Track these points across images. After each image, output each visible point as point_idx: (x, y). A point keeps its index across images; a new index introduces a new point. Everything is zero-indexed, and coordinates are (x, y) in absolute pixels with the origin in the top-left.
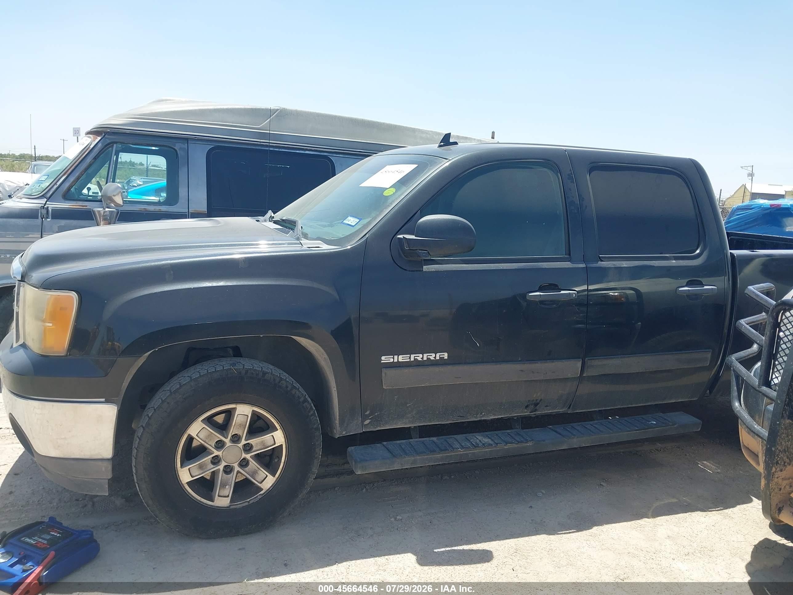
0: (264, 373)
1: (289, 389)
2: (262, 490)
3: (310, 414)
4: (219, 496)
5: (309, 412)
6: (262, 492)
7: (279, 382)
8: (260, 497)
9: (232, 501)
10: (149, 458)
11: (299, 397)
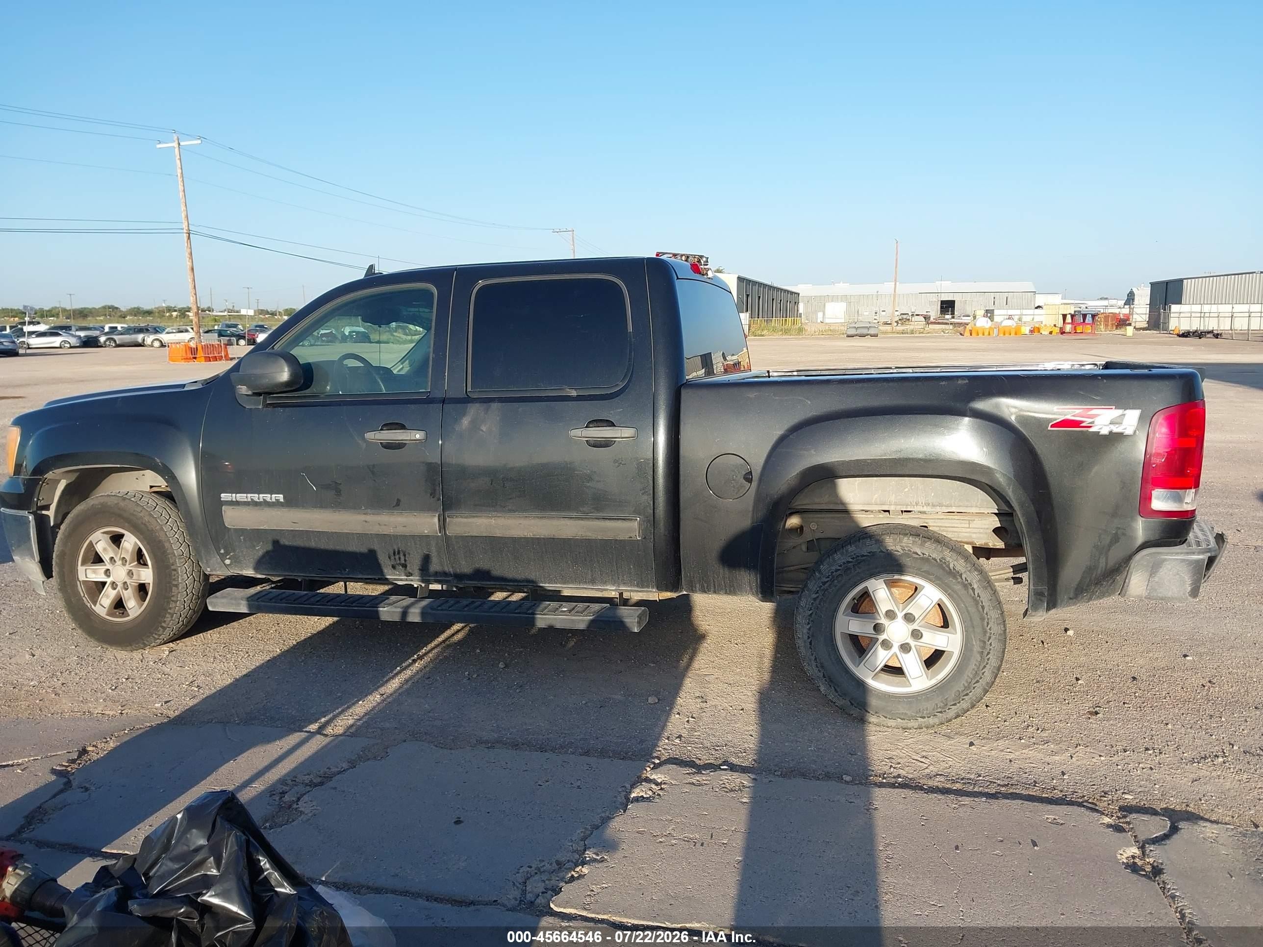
0: (177, 586)
1: (169, 611)
2: (95, 606)
3: (154, 635)
4: (86, 570)
5: (156, 634)
6: (93, 606)
7: (173, 601)
8: (89, 606)
9: (84, 582)
10: (100, 506)
11: (165, 621)
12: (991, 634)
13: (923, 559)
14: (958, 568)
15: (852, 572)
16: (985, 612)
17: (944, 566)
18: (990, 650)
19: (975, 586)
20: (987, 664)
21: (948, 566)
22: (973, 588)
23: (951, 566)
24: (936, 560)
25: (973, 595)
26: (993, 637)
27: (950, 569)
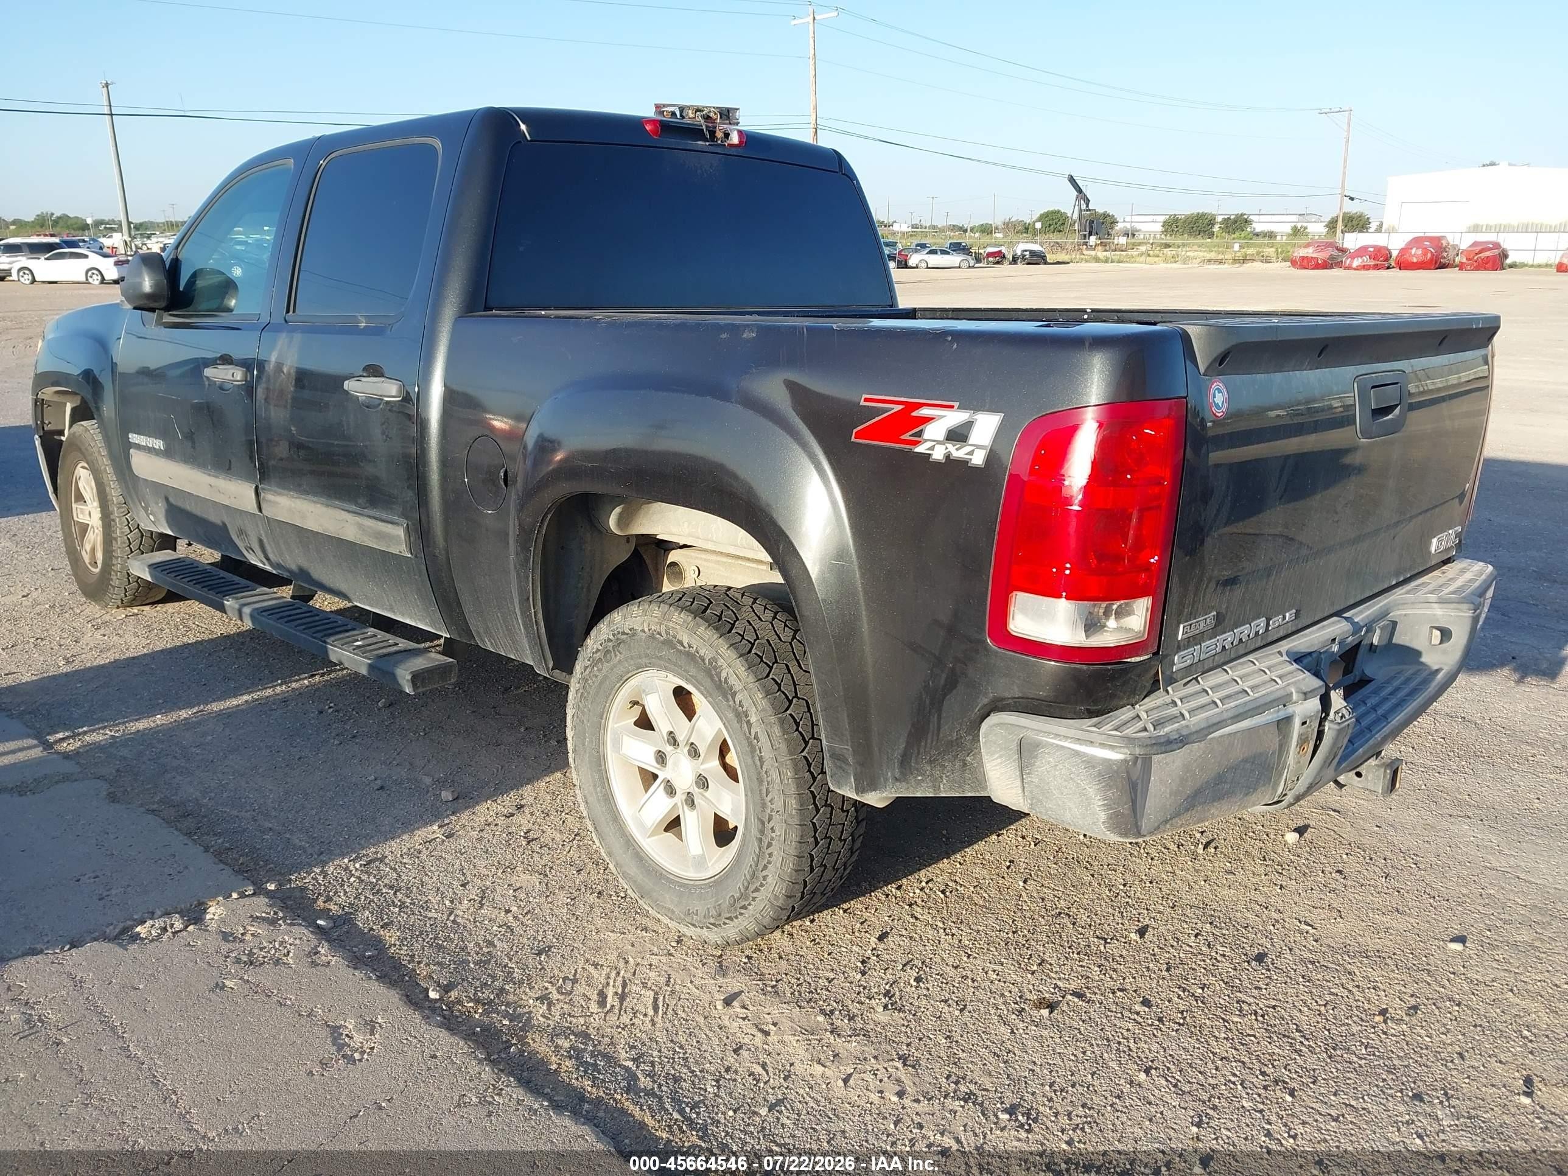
12: (772, 810)
13: (688, 654)
14: (733, 681)
15: (613, 656)
16: (764, 769)
17: (714, 673)
18: (772, 839)
19: (753, 719)
20: (769, 862)
21: (719, 675)
22: (749, 721)
23: (724, 675)
24: (703, 660)
25: (748, 735)
26: (776, 817)
27: (720, 680)
